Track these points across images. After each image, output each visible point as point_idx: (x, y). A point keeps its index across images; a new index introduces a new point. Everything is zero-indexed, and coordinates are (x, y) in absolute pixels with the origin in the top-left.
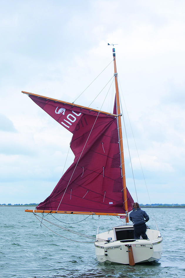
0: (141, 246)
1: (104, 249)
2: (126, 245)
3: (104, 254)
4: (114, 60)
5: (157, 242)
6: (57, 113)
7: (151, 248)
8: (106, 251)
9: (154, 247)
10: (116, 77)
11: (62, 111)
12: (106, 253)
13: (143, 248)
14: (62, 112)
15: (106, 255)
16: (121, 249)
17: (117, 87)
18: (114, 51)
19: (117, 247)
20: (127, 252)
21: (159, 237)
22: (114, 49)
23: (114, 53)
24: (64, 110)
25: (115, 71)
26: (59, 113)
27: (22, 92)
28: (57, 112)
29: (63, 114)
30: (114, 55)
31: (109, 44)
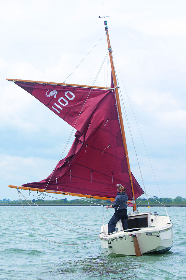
0: (147, 234)
1: (108, 241)
2: (131, 235)
3: (108, 246)
4: (107, 33)
5: (164, 230)
6: (48, 96)
7: (158, 236)
8: (110, 243)
9: (161, 234)
10: (110, 52)
11: (53, 93)
12: (110, 245)
13: (149, 236)
14: (53, 95)
15: (110, 247)
16: (126, 240)
17: (112, 63)
18: (106, 24)
19: (121, 238)
20: (132, 242)
21: (168, 223)
22: (105, 22)
23: (106, 26)
24: (56, 93)
25: (109, 46)
26: (49, 96)
27: (7, 80)
28: (48, 94)
29: (55, 97)
30: (106, 28)
31: (100, 17)
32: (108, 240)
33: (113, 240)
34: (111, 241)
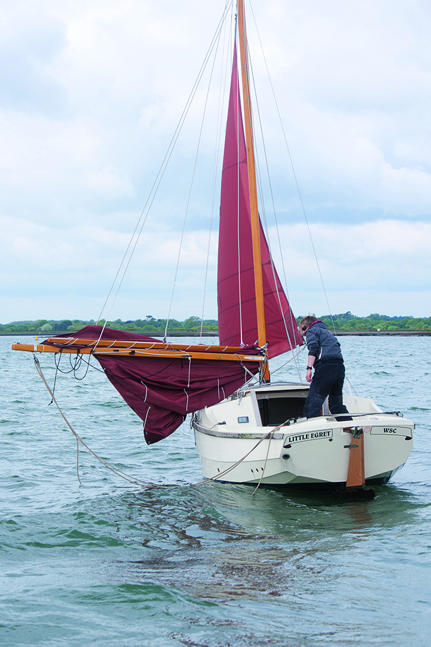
0: (386, 430)
1: (283, 441)
2: (345, 430)
3: (279, 453)
7: (408, 438)
8: (289, 446)
12: (287, 451)
13: (390, 437)
15: (286, 457)
16: (331, 440)
19: (322, 434)
20: (345, 447)
32: (285, 437)
33: (298, 438)
34: (292, 440)
